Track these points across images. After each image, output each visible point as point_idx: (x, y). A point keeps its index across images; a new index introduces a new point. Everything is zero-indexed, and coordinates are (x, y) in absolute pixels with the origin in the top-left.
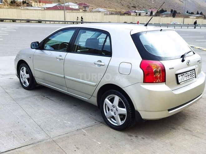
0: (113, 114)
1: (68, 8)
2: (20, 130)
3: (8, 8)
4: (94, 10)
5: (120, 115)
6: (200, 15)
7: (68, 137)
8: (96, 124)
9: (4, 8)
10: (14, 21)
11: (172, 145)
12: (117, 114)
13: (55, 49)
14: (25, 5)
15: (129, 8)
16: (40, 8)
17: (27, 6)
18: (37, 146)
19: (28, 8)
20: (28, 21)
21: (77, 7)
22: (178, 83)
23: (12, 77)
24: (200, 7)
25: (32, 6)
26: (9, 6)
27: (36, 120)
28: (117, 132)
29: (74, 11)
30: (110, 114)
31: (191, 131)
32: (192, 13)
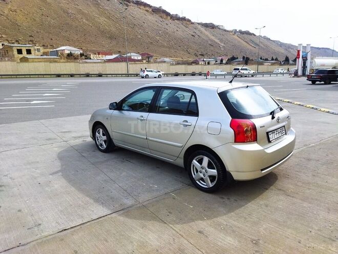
0: (203, 176)
1: (130, 60)
2: (107, 196)
3: (65, 62)
4: (158, 60)
5: (210, 176)
6: (276, 62)
7: (157, 201)
8: (183, 187)
9: (60, 62)
10: (72, 76)
11: (267, 206)
12: (206, 176)
13: (133, 109)
14: (83, 57)
15: (196, 56)
16: (100, 61)
17: (86, 58)
18: (128, 212)
19: (87, 61)
20: (88, 75)
21: (140, 58)
22: (270, 142)
23: (85, 140)
24: (275, 53)
25: (90, 59)
26: (65, 60)
27: (121, 185)
28: (207, 194)
29: (138, 62)
30: (199, 175)
31: (284, 191)
32: (267, 60)
